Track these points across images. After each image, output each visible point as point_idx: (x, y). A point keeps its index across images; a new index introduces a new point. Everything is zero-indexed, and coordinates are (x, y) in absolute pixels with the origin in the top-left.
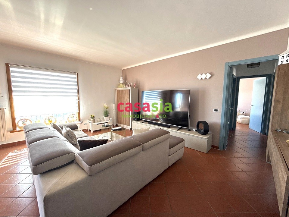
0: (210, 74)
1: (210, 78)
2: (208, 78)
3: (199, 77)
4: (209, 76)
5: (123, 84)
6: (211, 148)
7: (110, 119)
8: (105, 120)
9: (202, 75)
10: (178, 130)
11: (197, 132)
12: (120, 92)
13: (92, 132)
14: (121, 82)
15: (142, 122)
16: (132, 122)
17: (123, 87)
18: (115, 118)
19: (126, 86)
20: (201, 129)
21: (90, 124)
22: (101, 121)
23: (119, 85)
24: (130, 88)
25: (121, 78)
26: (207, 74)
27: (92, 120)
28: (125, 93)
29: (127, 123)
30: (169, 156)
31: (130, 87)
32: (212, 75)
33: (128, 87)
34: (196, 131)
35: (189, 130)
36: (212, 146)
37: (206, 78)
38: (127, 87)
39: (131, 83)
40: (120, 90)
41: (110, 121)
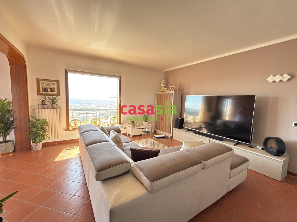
0: (289, 75)
1: (289, 80)
2: (284, 80)
3: (270, 79)
4: (286, 77)
5: (165, 87)
6: (286, 174)
7: (149, 124)
8: (144, 125)
9: (276, 77)
10: (235, 145)
11: (264, 151)
12: (161, 96)
13: (131, 136)
14: (162, 86)
15: (186, 131)
16: (173, 129)
17: (164, 91)
18: (153, 124)
19: (167, 89)
20: (271, 147)
21: (130, 129)
22: (140, 126)
23: (160, 88)
24: (173, 92)
25: (162, 81)
26: (283, 76)
27: (132, 124)
28: (167, 98)
29: (167, 130)
30: (230, 178)
31: (173, 90)
32: (292, 77)
33: (171, 91)
34: (262, 149)
35: (251, 147)
36: (289, 173)
37: (281, 81)
38: (169, 91)
39: (174, 86)
40: (161, 94)
41: (148, 126)
